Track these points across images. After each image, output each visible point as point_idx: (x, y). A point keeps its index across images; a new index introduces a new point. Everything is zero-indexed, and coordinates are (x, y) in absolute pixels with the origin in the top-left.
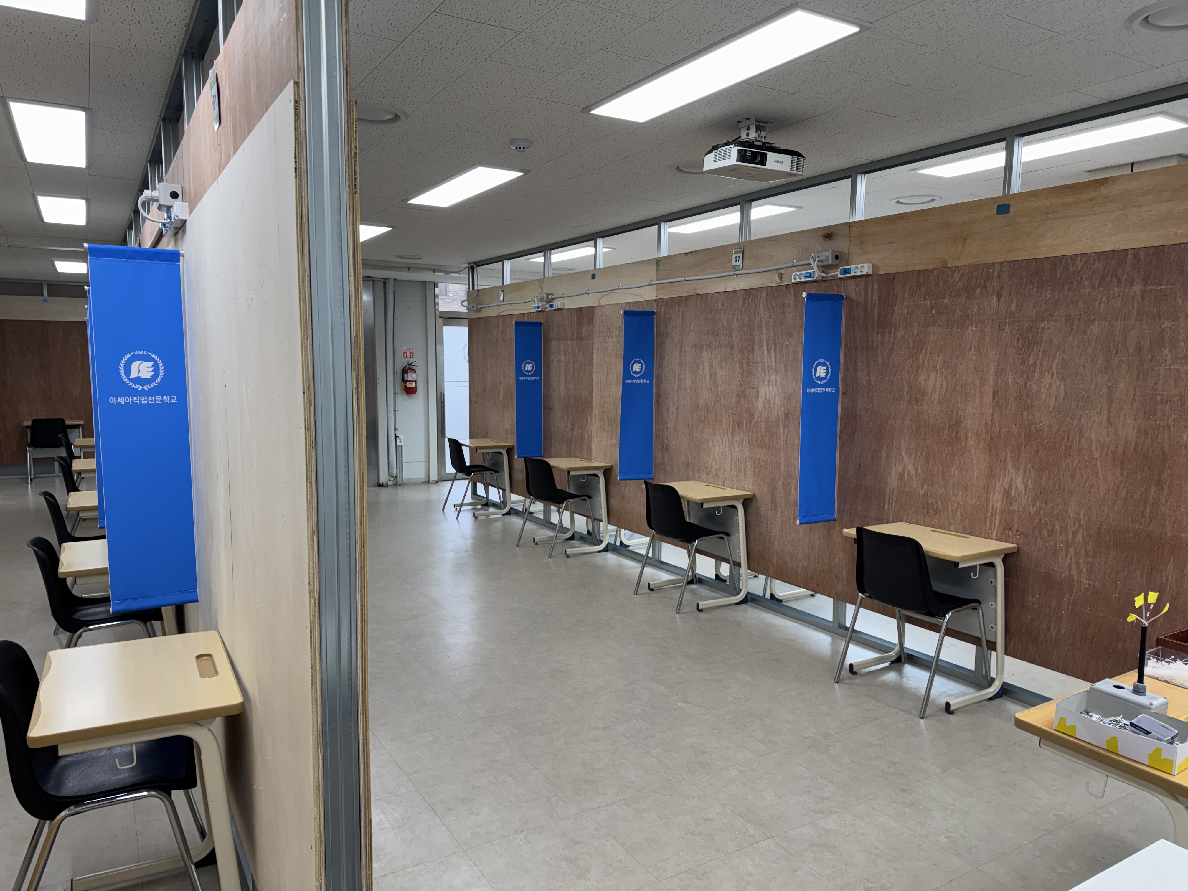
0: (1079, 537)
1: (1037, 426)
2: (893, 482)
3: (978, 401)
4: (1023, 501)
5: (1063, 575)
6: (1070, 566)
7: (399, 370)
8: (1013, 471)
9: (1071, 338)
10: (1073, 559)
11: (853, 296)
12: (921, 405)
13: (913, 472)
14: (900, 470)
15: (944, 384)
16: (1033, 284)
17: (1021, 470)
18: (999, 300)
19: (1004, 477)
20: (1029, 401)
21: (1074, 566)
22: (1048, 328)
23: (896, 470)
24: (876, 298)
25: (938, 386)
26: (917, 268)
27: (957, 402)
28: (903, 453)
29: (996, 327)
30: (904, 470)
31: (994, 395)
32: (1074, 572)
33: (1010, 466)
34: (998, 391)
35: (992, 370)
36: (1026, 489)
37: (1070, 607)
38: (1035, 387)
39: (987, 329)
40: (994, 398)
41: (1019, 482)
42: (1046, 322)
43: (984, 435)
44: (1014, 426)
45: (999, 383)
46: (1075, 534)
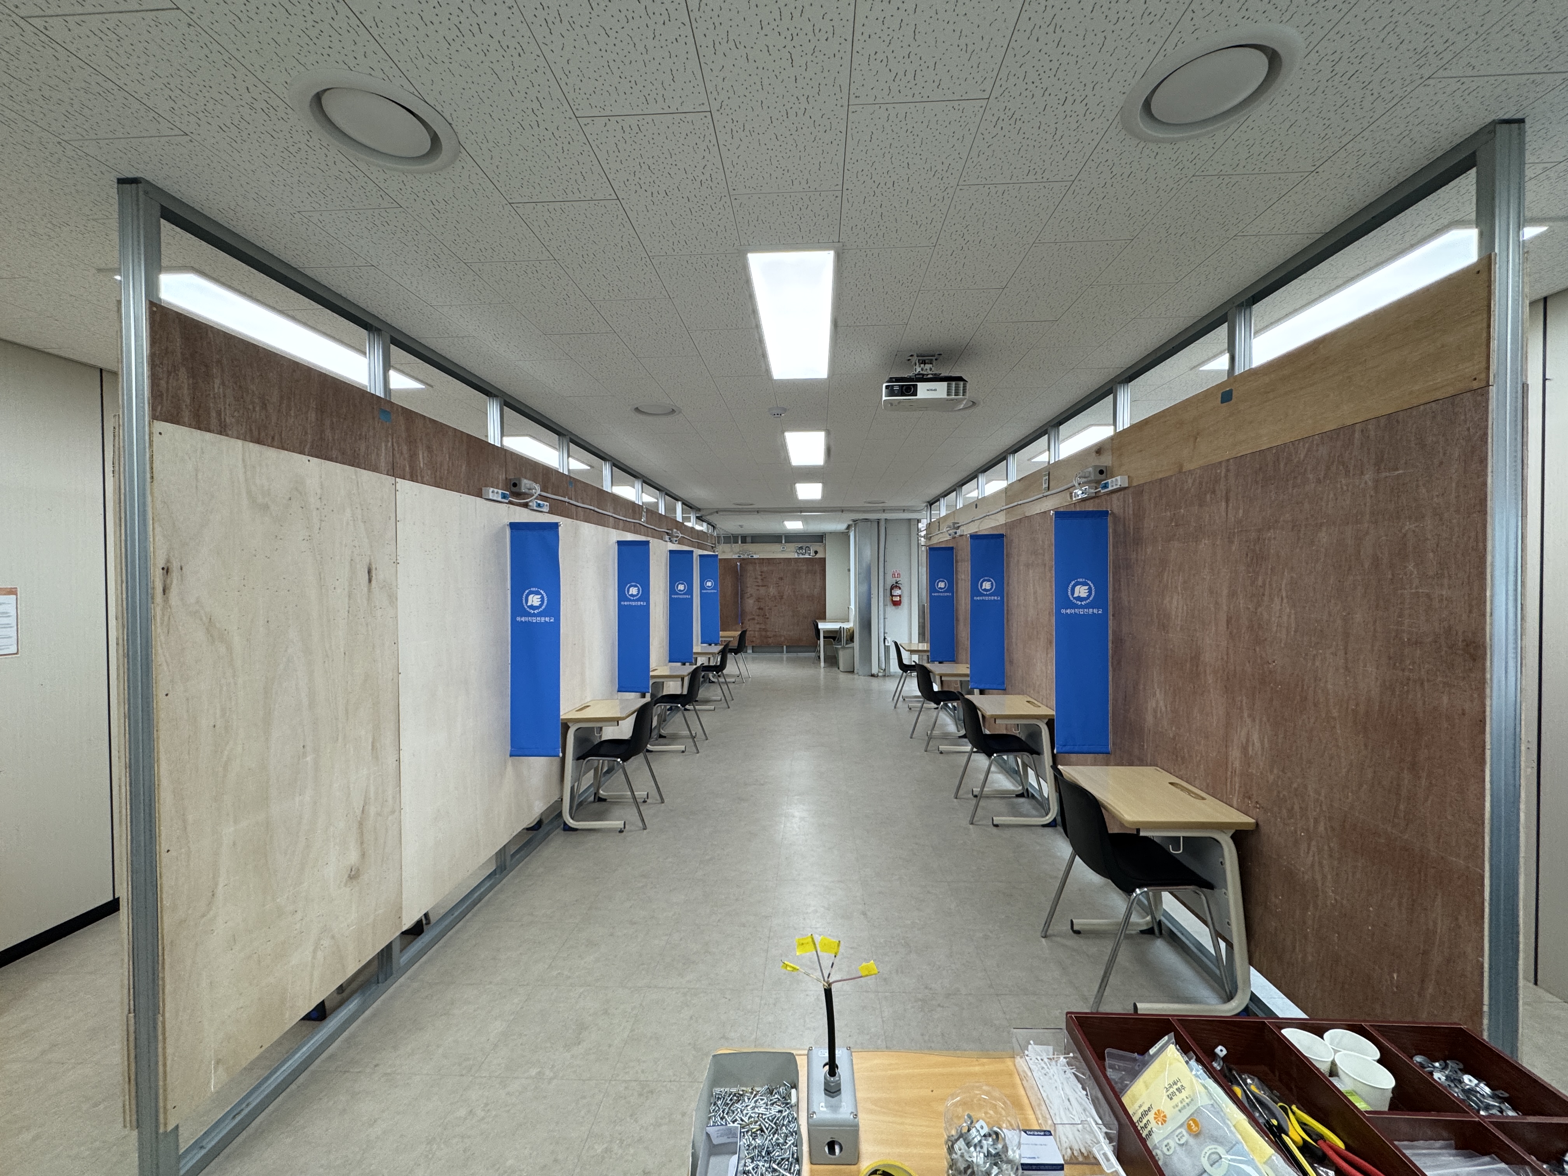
0: (1321, 828)
1: (1271, 666)
2: (1150, 719)
3: (1214, 628)
4: (1261, 764)
5: (1306, 877)
6: (1313, 865)
7: (889, 587)
8: (1248, 721)
9: (1298, 550)
10: (1316, 858)
11: (1116, 511)
12: (1167, 632)
13: (1163, 709)
14: (1154, 705)
15: (1185, 608)
16: (1257, 482)
17: (1257, 721)
18: (1227, 507)
19: (1242, 728)
20: (1260, 633)
21: (1317, 868)
22: (1275, 538)
23: (1151, 704)
24: (1131, 512)
25: (1180, 610)
26: (1160, 476)
27: (1195, 630)
28: (1156, 686)
29: (1226, 540)
30: (1157, 707)
31: (1228, 622)
32: (1318, 877)
33: (1246, 715)
34: (1231, 618)
35: (1225, 592)
36: (1263, 748)
37: (1316, 927)
38: (1266, 616)
39: (1218, 543)
40: (1228, 628)
41: (1255, 737)
42: (1272, 531)
43: (1221, 672)
44: (1248, 665)
45: (1232, 607)
46: (1316, 821)
